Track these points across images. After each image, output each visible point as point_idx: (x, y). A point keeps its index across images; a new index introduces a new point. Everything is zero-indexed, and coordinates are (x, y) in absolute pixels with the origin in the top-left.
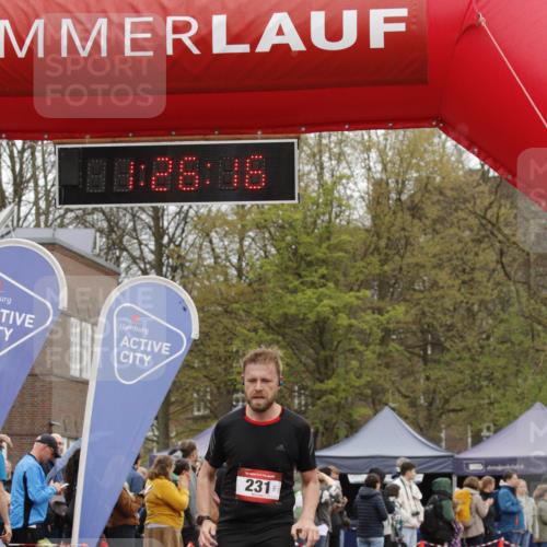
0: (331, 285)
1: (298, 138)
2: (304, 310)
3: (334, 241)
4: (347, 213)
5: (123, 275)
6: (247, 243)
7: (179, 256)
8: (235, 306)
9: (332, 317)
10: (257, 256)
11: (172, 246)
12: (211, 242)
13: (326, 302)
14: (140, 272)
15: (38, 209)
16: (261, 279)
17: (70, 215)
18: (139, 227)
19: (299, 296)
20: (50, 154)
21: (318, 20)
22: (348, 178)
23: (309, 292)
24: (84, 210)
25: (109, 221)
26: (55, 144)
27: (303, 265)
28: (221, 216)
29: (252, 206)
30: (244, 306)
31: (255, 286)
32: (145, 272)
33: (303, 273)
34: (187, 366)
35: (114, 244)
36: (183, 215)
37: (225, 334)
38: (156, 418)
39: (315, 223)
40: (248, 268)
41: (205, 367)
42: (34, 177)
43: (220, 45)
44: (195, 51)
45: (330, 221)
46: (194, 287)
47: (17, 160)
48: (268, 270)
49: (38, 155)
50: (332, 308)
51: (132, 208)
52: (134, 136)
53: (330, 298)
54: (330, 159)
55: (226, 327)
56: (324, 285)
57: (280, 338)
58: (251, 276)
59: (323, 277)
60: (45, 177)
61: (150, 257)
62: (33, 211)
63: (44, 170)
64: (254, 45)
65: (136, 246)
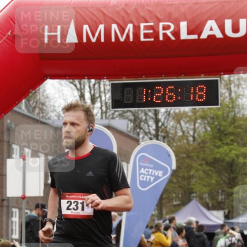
0: (235, 144)
1: (220, 77)
2: (223, 156)
3: (237, 124)
4: (242, 111)
5: (141, 140)
6: (197, 125)
7: (166, 132)
8: (192, 154)
9: (236, 158)
10: (201, 132)
11: (163, 127)
12: (180, 125)
13: (233, 152)
14: (149, 139)
15: (102, 110)
16: (204, 142)
17: (117, 113)
18: (148, 118)
19: (221, 150)
20: (107, 85)
21: (228, 24)
22: (243, 96)
23: (226, 148)
24: (123, 111)
25: (134, 116)
26: (110, 81)
27: (223, 135)
28: (185, 113)
29: (199, 108)
30: (196, 154)
31: (201, 145)
32: (151, 139)
33: (223, 139)
34: (170, 181)
35: (137, 126)
36: (168, 113)
37: (187, 167)
38: (157, 205)
39: (228, 116)
40: (198, 137)
41: (179, 182)
42: (100, 96)
43: (184, 36)
44: (173, 38)
45: (235, 115)
46: (173, 146)
47: (92, 88)
48: (207, 138)
49: (102, 86)
50: (236, 155)
51: (145, 110)
52: (145, 77)
53: (235, 150)
54: (234, 87)
55: (188, 164)
56: (232, 144)
57: (212, 169)
58: (199, 140)
59: (232, 140)
60: (105, 96)
61: (153, 132)
62: (100, 111)
63: (105, 93)
64: (199, 35)
65: (147, 127)
